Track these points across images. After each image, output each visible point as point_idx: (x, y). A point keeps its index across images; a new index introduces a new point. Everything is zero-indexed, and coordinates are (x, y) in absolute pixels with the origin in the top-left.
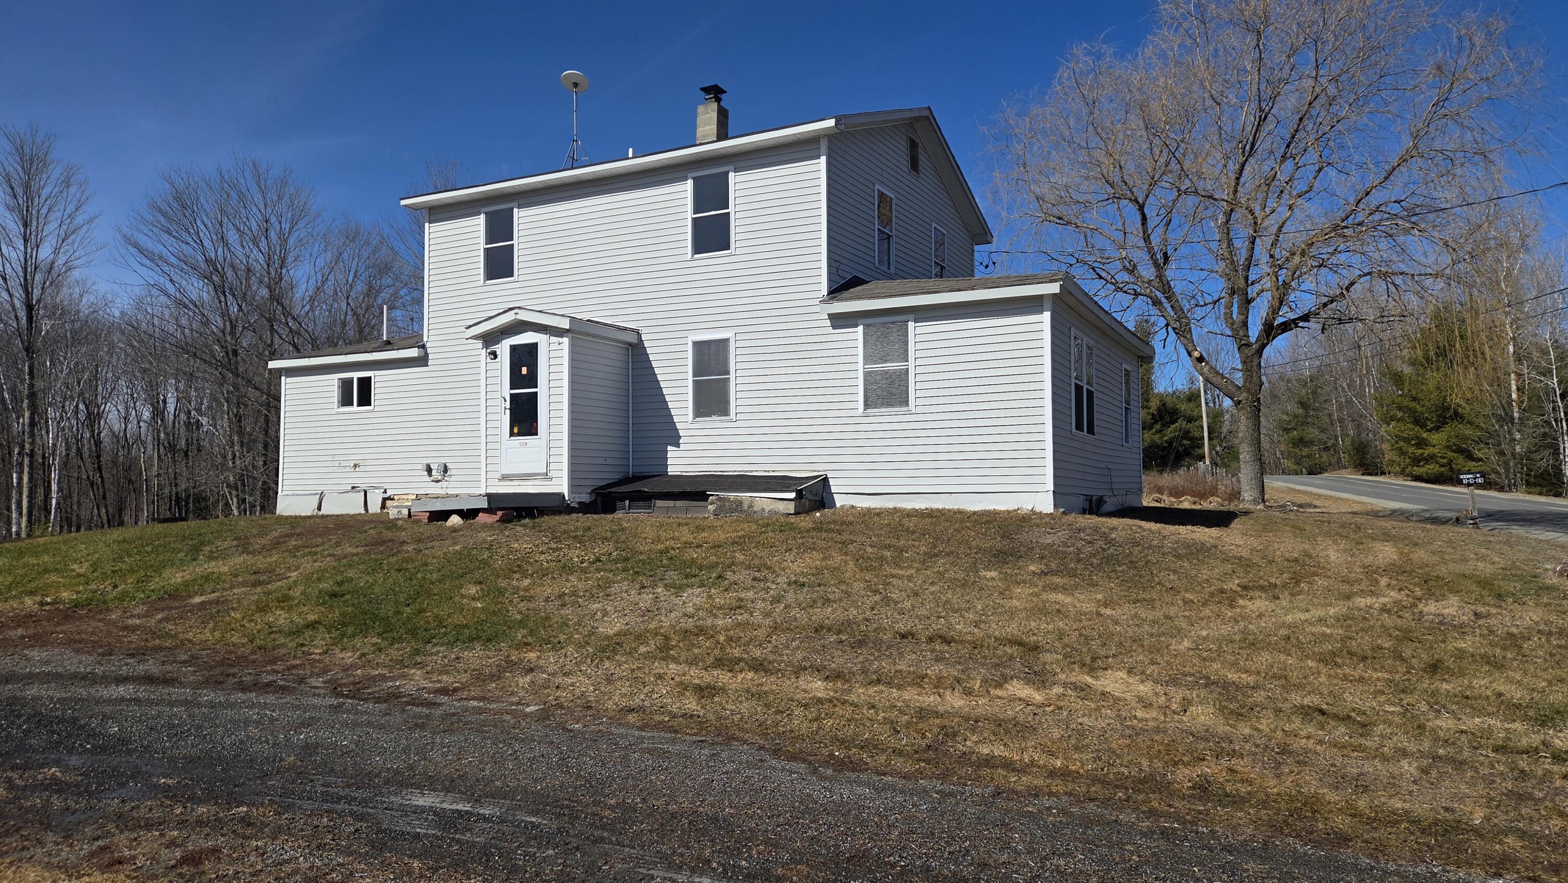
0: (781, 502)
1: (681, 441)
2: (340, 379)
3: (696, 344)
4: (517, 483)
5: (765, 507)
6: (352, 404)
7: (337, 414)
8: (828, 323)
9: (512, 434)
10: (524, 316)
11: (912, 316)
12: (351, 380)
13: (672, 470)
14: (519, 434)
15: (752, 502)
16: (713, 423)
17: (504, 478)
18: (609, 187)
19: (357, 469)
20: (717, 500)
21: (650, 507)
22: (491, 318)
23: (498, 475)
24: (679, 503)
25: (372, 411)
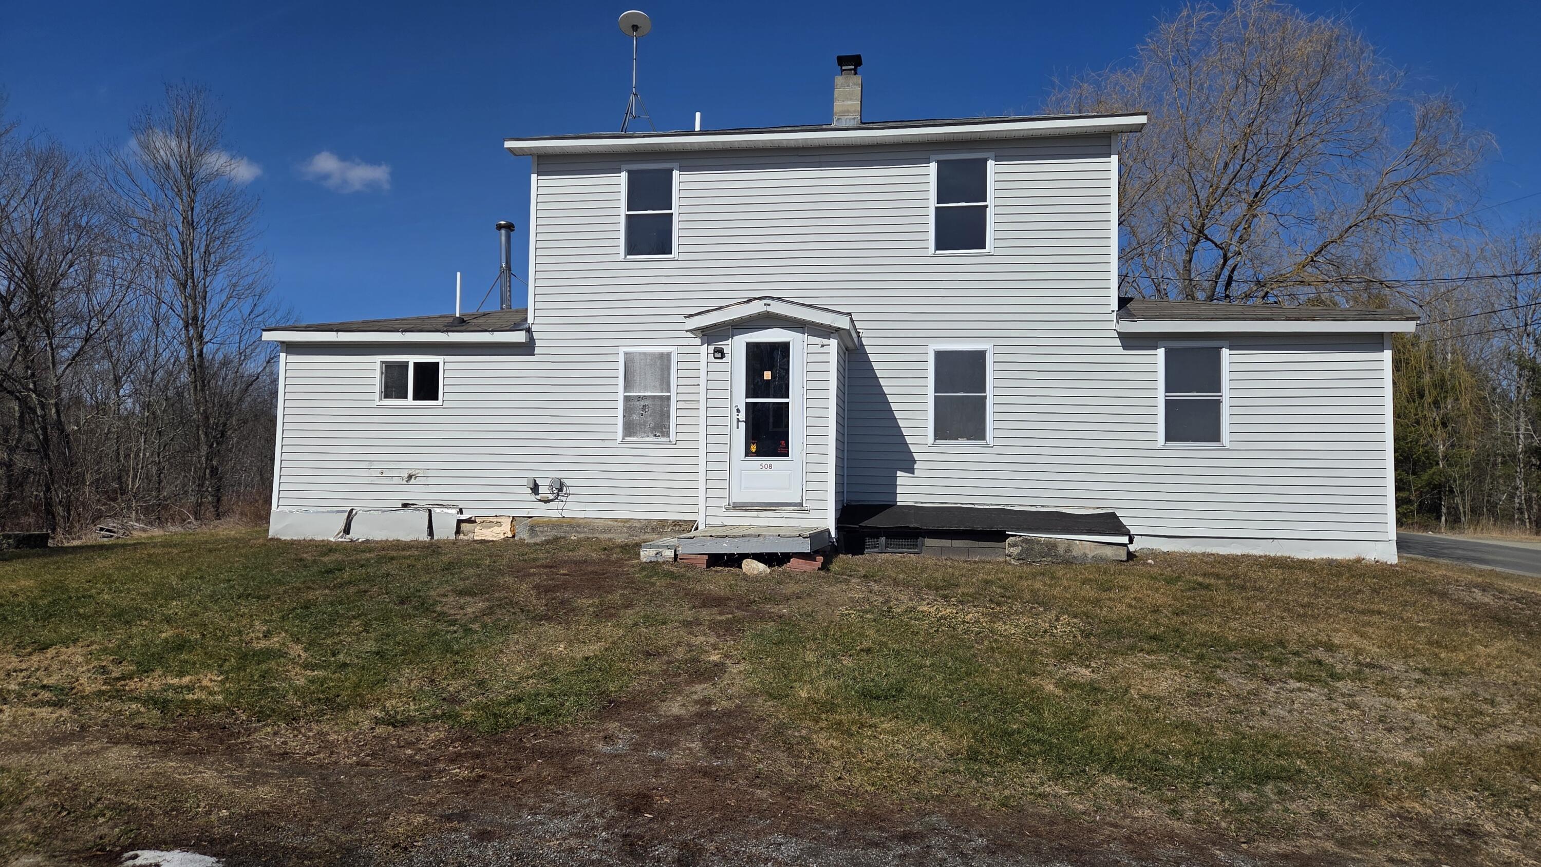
0: (1109, 548)
1: (916, 467)
2: (383, 362)
3: (939, 355)
4: (755, 514)
5: (1087, 552)
6: (405, 396)
7: (379, 407)
8: (1118, 342)
9: (748, 453)
10: (777, 308)
11: (1227, 343)
12: (405, 365)
13: (903, 499)
14: (758, 454)
15: (1069, 545)
16: (962, 448)
17: (737, 507)
18: (817, 159)
19: (413, 481)
20: (1023, 541)
21: (915, 546)
22: (720, 308)
23: (725, 503)
24: (957, 543)
25: (441, 407)
